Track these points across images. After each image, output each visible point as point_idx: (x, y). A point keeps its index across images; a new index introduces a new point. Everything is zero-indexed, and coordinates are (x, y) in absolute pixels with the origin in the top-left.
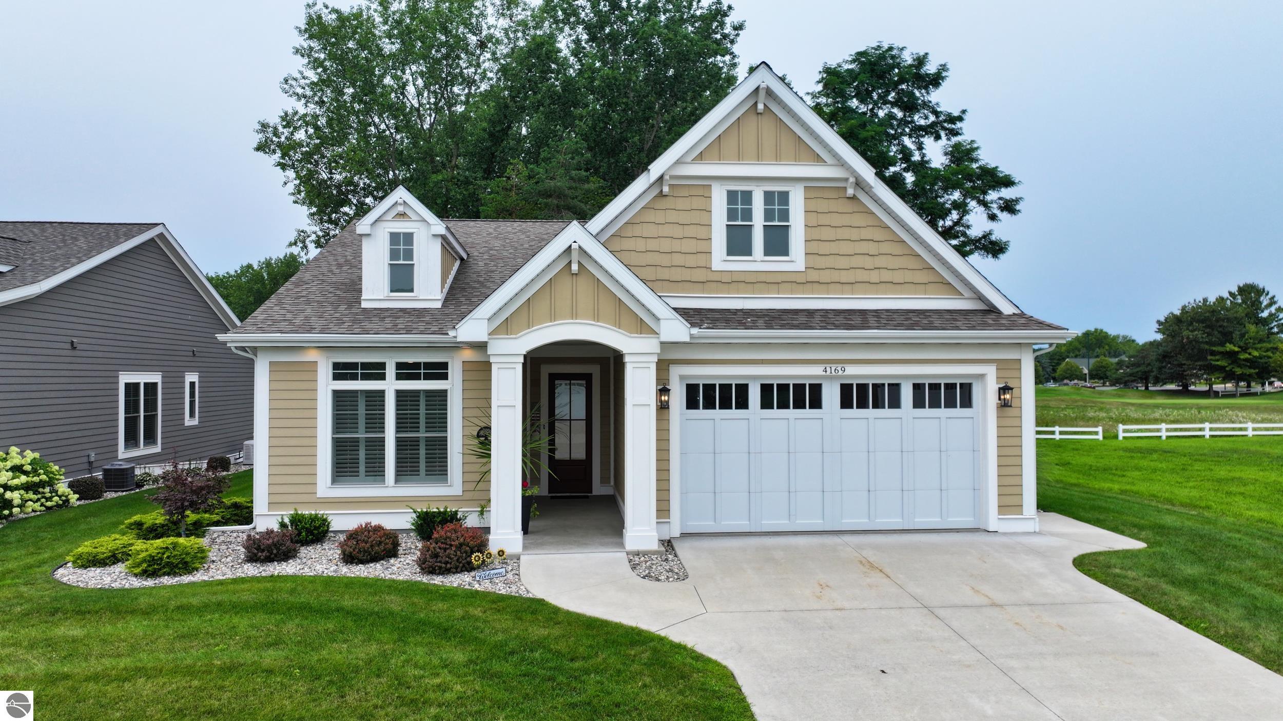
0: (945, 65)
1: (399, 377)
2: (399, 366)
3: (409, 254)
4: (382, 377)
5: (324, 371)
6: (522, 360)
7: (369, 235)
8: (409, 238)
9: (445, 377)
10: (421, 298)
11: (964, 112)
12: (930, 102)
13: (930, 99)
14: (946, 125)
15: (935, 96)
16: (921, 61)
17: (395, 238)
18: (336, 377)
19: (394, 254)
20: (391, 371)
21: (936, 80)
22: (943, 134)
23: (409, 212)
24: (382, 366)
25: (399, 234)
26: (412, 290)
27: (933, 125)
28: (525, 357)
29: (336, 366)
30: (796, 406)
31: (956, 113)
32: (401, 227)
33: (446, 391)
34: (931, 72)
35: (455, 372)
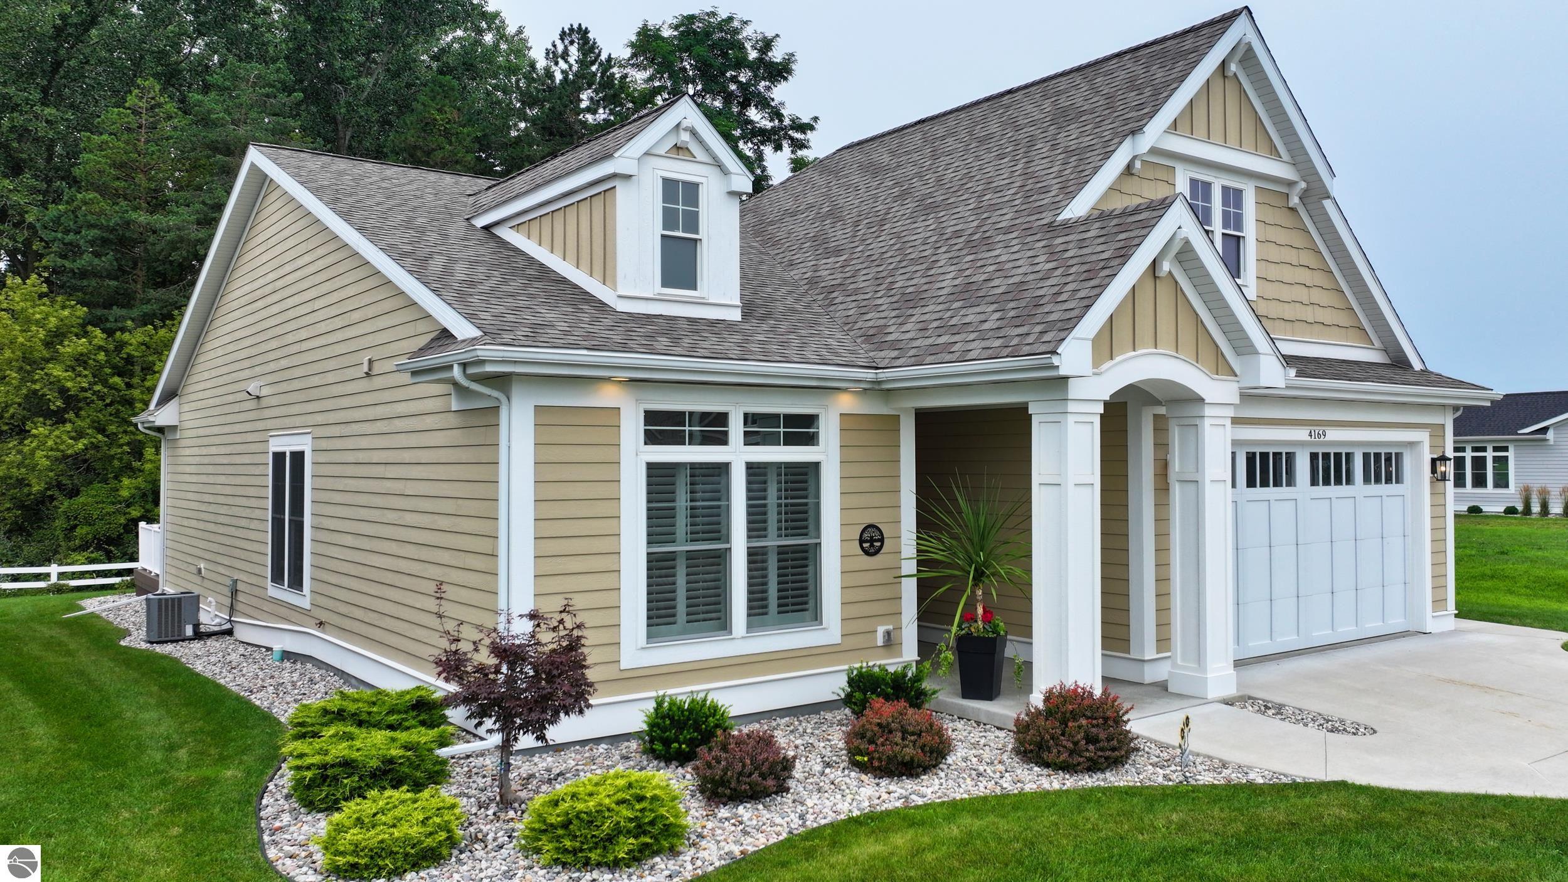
0: (792, 55)
1: (751, 439)
2: (750, 419)
3: (692, 222)
4: (722, 439)
5: (632, 427)
6: (1100, 409)
7: (629, 177)
8: (692, 190)
9: (810, 440)
10: (710, 301)
11: (816, 119)
12: (773, 100)
13: (772, 96)
14: (790, 132)
15: (780, 93)
16: (766, 45)
17: (670, 187)
18: (651, 438)
19: (669, 219)
20: (736, 429)
21: (780, 72)
22: (785, 144)
23: (694, 148)
24: (722, 419)
25: (676, 182)
26: (694, 287)
27: (774, 130)
28: (1107, 404)
29: (651, 417)
30: (1275, 485)
31: (805, 119)
32: (681, 171)
33: (817, 465)
34: (778, 60)
35: (829, 430)
